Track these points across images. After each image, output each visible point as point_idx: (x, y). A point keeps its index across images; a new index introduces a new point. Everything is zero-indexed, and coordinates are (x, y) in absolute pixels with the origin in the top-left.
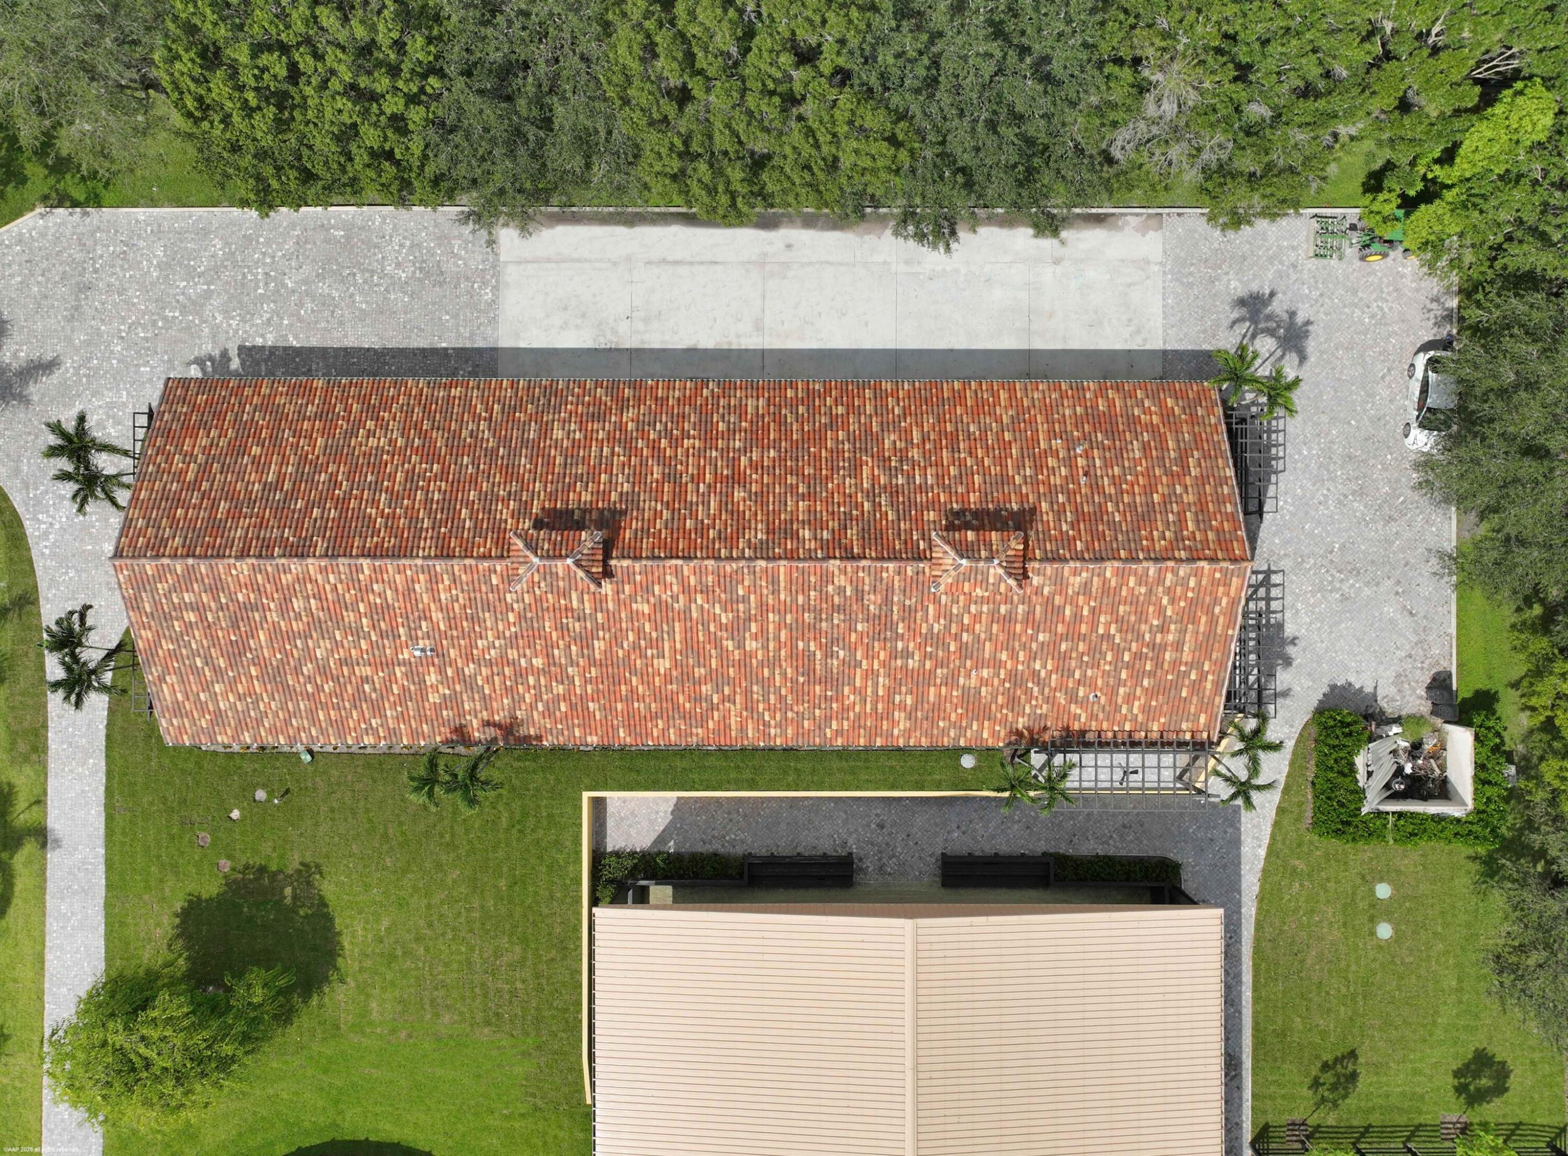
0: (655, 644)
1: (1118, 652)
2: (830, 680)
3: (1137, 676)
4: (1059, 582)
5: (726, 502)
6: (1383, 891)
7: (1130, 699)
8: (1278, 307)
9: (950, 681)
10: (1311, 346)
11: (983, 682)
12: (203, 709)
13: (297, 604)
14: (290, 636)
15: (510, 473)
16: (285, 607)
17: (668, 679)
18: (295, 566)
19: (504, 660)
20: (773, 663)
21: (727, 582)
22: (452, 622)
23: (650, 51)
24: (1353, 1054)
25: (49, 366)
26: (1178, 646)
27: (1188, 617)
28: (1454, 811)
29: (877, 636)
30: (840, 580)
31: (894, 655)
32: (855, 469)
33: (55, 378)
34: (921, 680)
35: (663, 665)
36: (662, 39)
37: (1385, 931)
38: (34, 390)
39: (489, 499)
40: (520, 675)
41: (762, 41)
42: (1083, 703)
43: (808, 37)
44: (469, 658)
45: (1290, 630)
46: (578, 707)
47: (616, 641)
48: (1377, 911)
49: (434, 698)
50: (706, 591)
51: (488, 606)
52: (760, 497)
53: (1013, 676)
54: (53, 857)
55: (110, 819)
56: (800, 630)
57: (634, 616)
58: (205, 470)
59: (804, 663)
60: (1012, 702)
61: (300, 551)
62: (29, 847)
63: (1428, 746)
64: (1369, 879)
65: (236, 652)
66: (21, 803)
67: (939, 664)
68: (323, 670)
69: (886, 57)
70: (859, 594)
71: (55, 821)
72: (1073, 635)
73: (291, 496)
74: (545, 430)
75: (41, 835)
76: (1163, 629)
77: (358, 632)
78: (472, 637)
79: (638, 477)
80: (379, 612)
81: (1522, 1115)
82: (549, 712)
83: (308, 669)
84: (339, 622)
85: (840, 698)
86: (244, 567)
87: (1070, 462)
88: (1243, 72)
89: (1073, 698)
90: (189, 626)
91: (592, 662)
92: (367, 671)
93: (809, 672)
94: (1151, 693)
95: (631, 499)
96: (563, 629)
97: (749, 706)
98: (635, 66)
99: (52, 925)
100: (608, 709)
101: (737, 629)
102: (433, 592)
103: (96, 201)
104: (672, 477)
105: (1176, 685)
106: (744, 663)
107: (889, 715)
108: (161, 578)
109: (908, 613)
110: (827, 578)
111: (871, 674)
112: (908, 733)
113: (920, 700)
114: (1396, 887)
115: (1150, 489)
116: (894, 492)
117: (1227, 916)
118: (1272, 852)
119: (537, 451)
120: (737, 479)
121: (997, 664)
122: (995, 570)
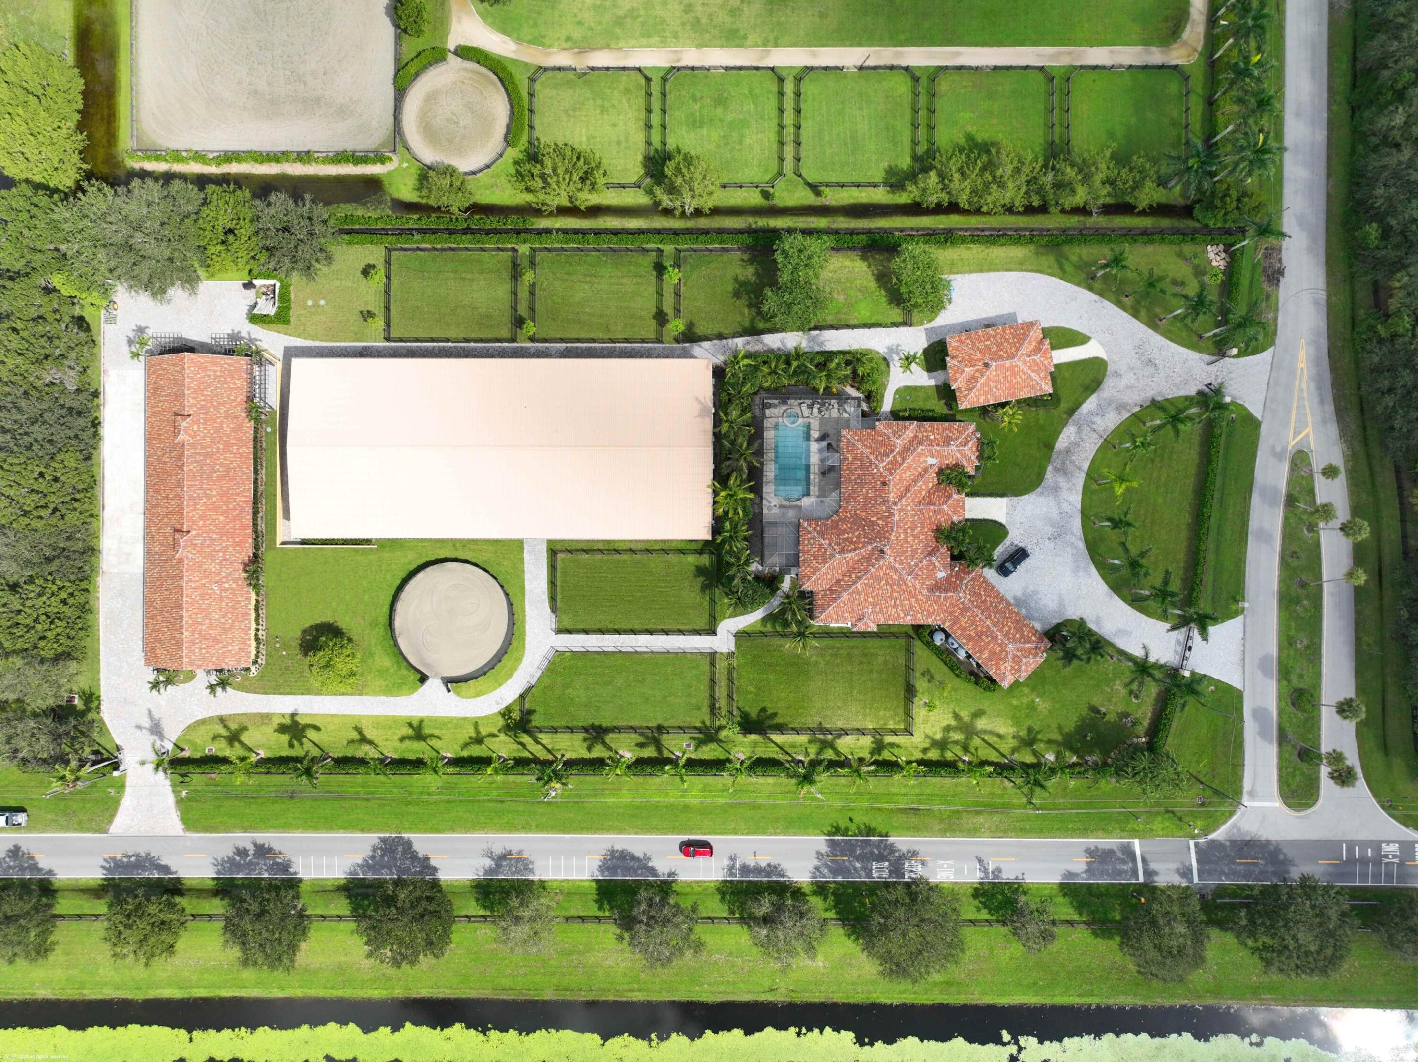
0: (214, 520)
1: (217, 388)
2: (228, 469)
3: (226, 382)
4: (191, 406)
5: (172, 500)
6: (310, 303)
7: (235, 384)
8: (131, 335)
9: (228, 436)
10: (143, 325)
11: (228, 426)
12: (238, 653)
13: (199, 620)
14: (211, 624)
15: (166, 562)
16: (201, 624)
17: (227, 517)
18: (185, 619)
19: (220, 564)
20: (221, 487)
21: (191, 499)
22: (206, 577)
23: (41, 517)
24: (361, 312)
25: (150, 712)
26: (215, 371)
27: (205, 369)
28: (278, 285)
29: (211, 457)
30: (191, 467)
31: (218, 452)
32: (165, 463)
33: (152, 709)
34: (228, 445)
35: (222, 518)
36: (35, 513)
37: (322, 302)
38: (157, 716)
39: (172, 567)
40: (225, 559)
41: (36, 487)
42: (236, 397)
43: (36, 474)
44: (219, 574)
45: (230, 332)
46: (240, 544)
47: (213, 532)
48: (316, 305)
49: (234, 586)
50: (195, 505)
51: (201, 566)
52: (171, 489)
53: (226, 418)
54: (300, 711)
55: (288, 694)
56: (209, 478)
57: (204, 525)
58: (164, 649)
59: (220, 479)
60: (236, 418)
61: (182, 617)
62: (298, 719)
63: (264, 289)
64: (305, 307)
65: (217, 641)
66: (283, 721)
67: (221, 438)
68: (224, 616)
69: (40, 454)
70: (196, 462)
71: (290, 711)
72: (211, 401)
73: (169, 622)
74: (157, 553)
75: (293, 715)
76: (209, 376)
77: (210, 605)
78: (211, 572)
79: (167, 525)
80: (202, 597)
81: (382, 260)
82: (240, 553)
83: (223, 621)
84: (205, 609)
85: (234, 468)
86: (186, 634)
87: (165, 401)
88: (47, 357)
89: (235, 400)
90: (207, 652)
91: (221, 539)
92: (224, 604)
93: (225, 476)
94: (232, 378)
95: (172, 526)
96: (208, 546)
97: (238, 494)
98: (44, 521)
99: (322, 712)
100: (238, 536)
101: (209, 497)
102: (195, 582)
103: (98, 698)
104: (167, 515)
105: (230, 371)
106: (222, 496)
107: (241, 454)
108: (190, 657)
109: (203, 448)
110: (191, 471)
111: (225, 459)
112: (248, 448)
113: (234, 444)
114: (308, 298)
115: (169, 379)
116: (171, 452)
117: (296, 356)
118: (298, 337)
119: (161, 555)
120: (167, 497)
121: (222, 423)
122: (184, 424)
